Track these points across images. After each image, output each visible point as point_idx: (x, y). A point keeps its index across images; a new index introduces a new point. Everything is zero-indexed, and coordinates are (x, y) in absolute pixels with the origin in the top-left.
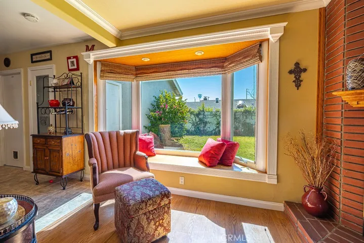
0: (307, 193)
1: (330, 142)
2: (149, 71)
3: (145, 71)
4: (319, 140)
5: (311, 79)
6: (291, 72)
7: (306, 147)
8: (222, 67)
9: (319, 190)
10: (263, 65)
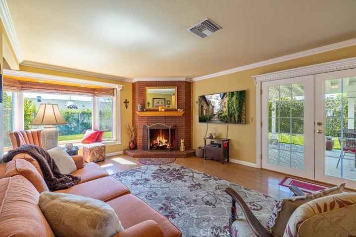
0: (130, 144)
1: (135, 126)
2: (37, 87)
3: (32, 87)
4: (133, 126)
5: (130, 105)
6: (124, 102)
7: (130, 129)
8: (94, 94)
9: (133, 141)
10: (114, 98)
